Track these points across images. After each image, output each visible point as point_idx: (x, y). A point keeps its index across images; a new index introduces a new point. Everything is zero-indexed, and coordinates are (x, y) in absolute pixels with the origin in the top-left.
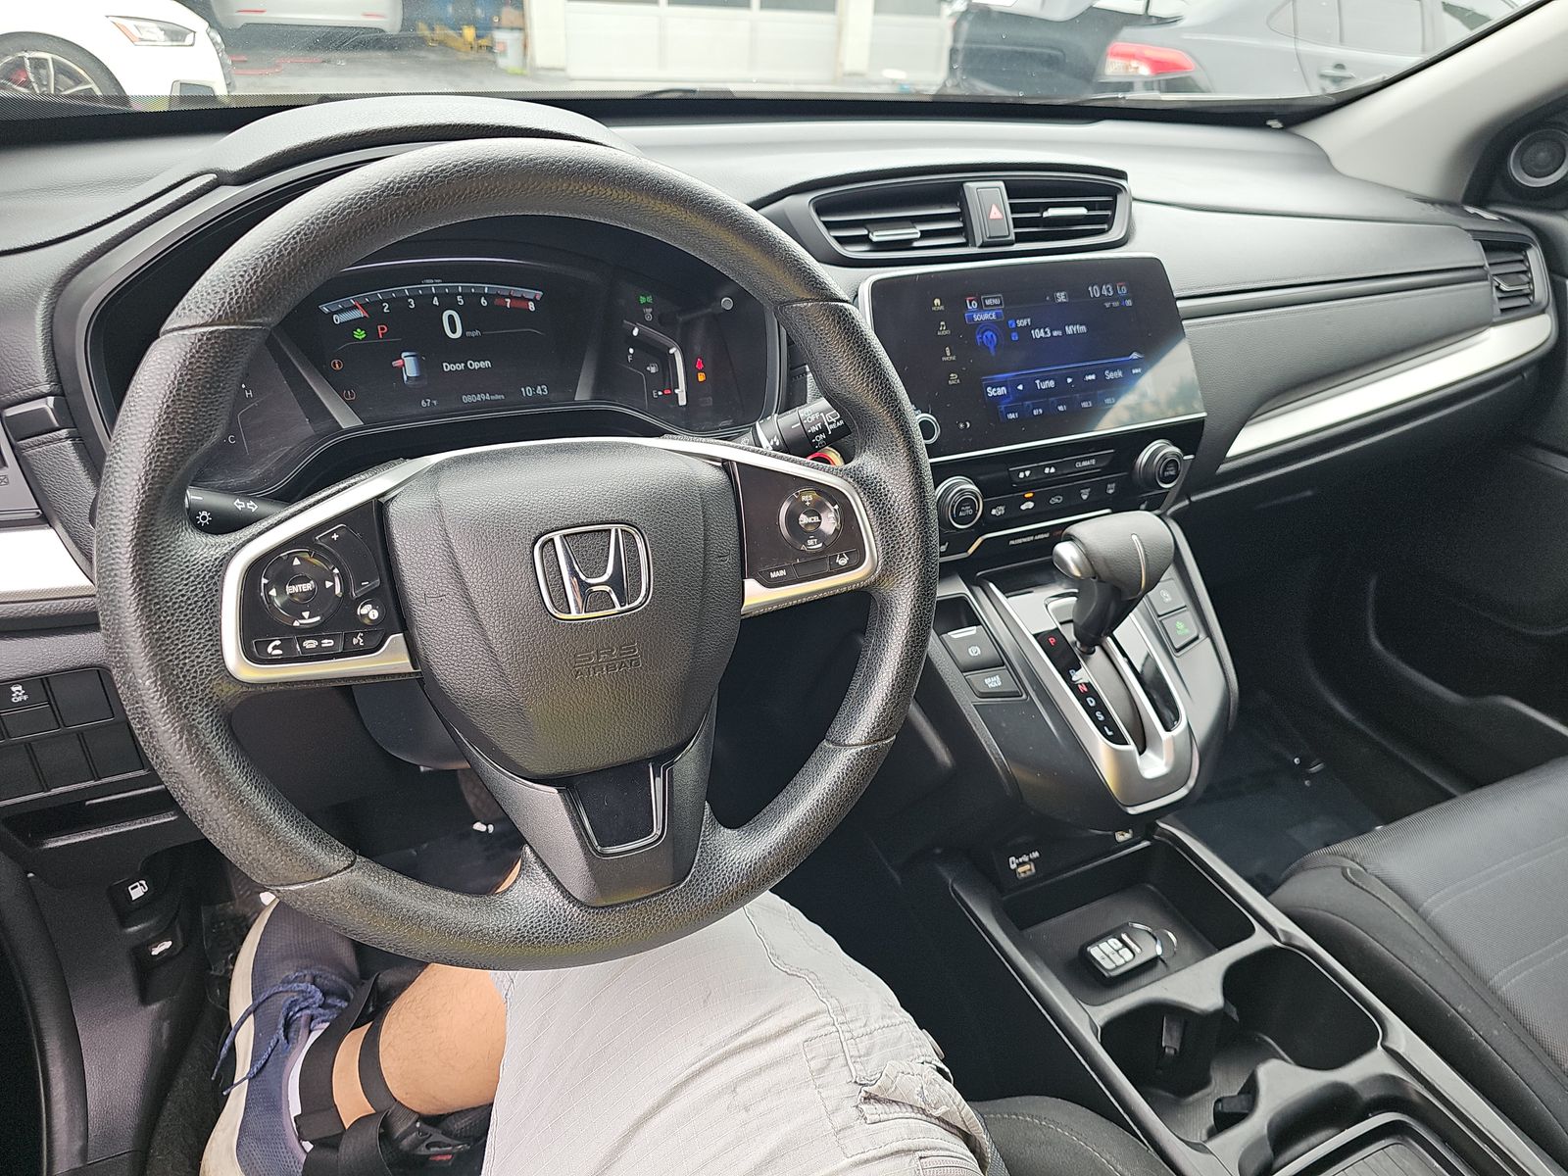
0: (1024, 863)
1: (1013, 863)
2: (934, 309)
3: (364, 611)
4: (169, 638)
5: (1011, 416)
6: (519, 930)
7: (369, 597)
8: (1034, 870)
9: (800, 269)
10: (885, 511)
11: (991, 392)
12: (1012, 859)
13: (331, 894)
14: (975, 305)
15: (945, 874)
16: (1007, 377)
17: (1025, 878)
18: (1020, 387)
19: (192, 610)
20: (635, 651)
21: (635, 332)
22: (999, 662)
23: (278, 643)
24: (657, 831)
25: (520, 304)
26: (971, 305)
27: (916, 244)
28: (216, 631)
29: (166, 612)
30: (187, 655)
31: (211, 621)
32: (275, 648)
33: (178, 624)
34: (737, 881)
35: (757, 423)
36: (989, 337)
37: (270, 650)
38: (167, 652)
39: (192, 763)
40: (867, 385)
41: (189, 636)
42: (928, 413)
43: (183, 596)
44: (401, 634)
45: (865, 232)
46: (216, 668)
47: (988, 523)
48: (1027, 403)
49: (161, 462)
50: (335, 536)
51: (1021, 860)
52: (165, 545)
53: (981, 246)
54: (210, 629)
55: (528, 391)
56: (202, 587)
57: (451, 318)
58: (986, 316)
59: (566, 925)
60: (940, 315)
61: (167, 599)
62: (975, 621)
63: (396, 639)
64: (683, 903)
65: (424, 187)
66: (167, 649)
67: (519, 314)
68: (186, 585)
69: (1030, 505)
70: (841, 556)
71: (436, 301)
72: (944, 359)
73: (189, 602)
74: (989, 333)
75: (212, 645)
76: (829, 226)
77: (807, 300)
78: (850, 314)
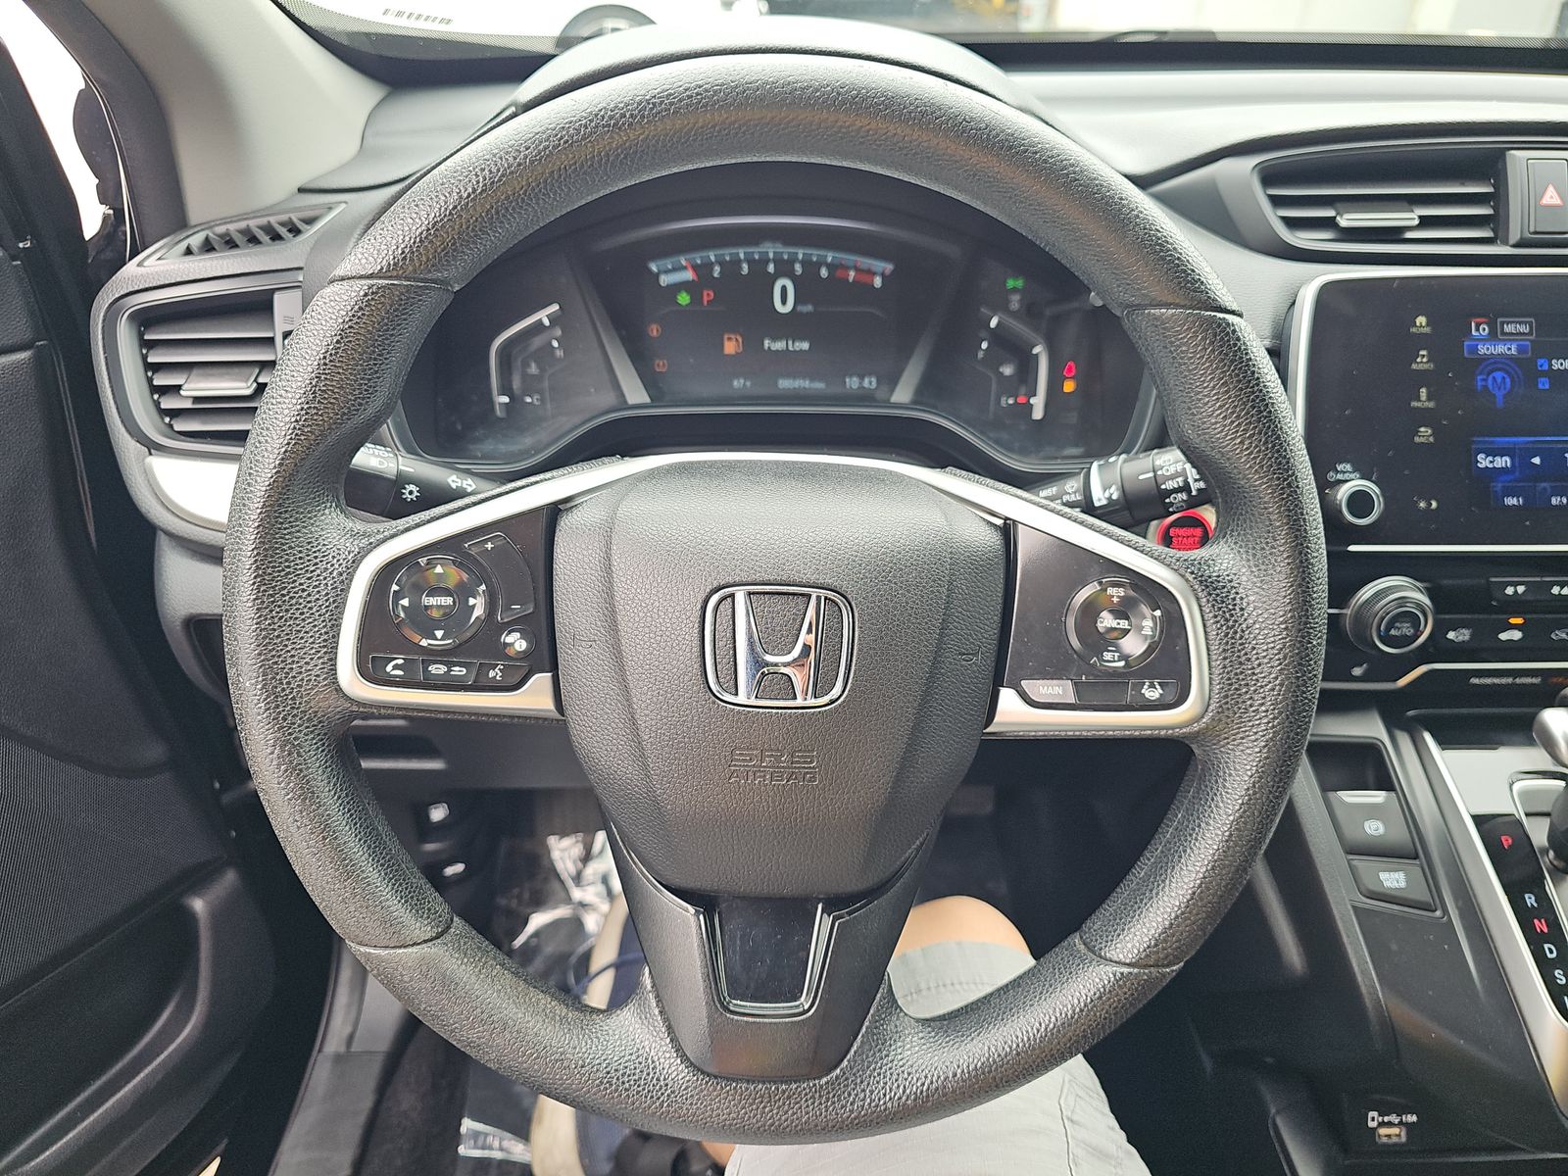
0: (1390, 1124)
1: (1373, 1119)
2: (1413, 330)
3: (509, 639)
4: (278, 636)
5: (1511, 501)
6: (608, 1073)
7: (517, 624)
8: (1404, 1139)
9: (1163, 258)
10: (1236, 632)
11: (1483, 461)
12: (1372, 1114)
13: (400, 969)
14: (1485, 330)
15: (1268, 1097)
16: (1515, 443)
17: (1385, 1145)
18: (1537, 460)
19: (310, 608)
20: (811, 762)
21: (993, 323)
22: (1408, 852)
23: (400, 662)
24: (804, 1001)
25: (864, 278)
26: (1477, 330)
27: (1409, 235)
28: (333, 637)
29: (279, 606)
30: (296, 659)
31: (329, 624)
32: (396, 667)
33: (291, 623)
34: (900, 1098)
35: (1095, 465)
36: (1499, 380)
37: (389, 668)
38: (274, 653)
39: (279, 783)
40: (1242, 442)
41: (302, 638)
42: (1370, 480)
43: (303, 590)
44: (550, 674)
45: (1330, 213)
46: (325, 679)
47: (1437, 649)
48: (1544, 485)
49: (297, 434)
50: (489, 546)
51: (1386, 1119)
52: (293, 530)
53: (1515, 246)
54: (326, 633)
55: (852, 383)
56: (327, 584)
57: (784, 289)
58: (1501, 349)
59: (667, 1085)
60: (1422, 340)
61: (285, 592)
62: (1384, 781)
63: (541, 680)
64: (821, 1104)
65: (643, 117)
66: (274, 649)
67: (863, 288)
68: (309, 579)
69: (1517, 635)
70: (1152, 686)
71: (771, 268)
72: (1414, 404)
73: (308, 599)
74: (1499, 375)
75: (325, 653)
76: (1277, 202)
77: (1168, 305)
78: (1234, 331)
